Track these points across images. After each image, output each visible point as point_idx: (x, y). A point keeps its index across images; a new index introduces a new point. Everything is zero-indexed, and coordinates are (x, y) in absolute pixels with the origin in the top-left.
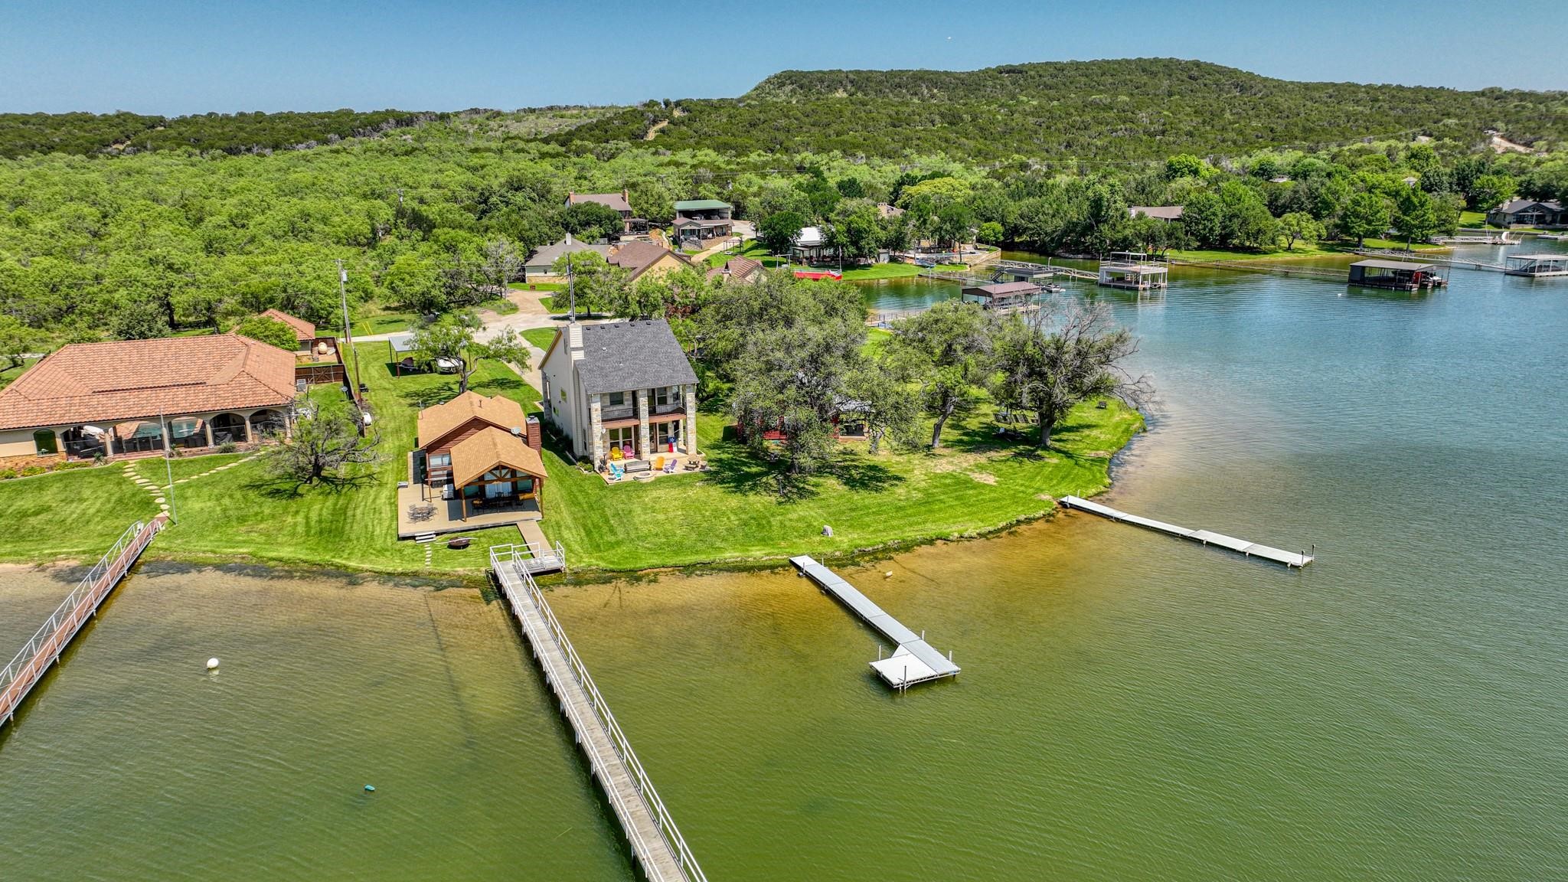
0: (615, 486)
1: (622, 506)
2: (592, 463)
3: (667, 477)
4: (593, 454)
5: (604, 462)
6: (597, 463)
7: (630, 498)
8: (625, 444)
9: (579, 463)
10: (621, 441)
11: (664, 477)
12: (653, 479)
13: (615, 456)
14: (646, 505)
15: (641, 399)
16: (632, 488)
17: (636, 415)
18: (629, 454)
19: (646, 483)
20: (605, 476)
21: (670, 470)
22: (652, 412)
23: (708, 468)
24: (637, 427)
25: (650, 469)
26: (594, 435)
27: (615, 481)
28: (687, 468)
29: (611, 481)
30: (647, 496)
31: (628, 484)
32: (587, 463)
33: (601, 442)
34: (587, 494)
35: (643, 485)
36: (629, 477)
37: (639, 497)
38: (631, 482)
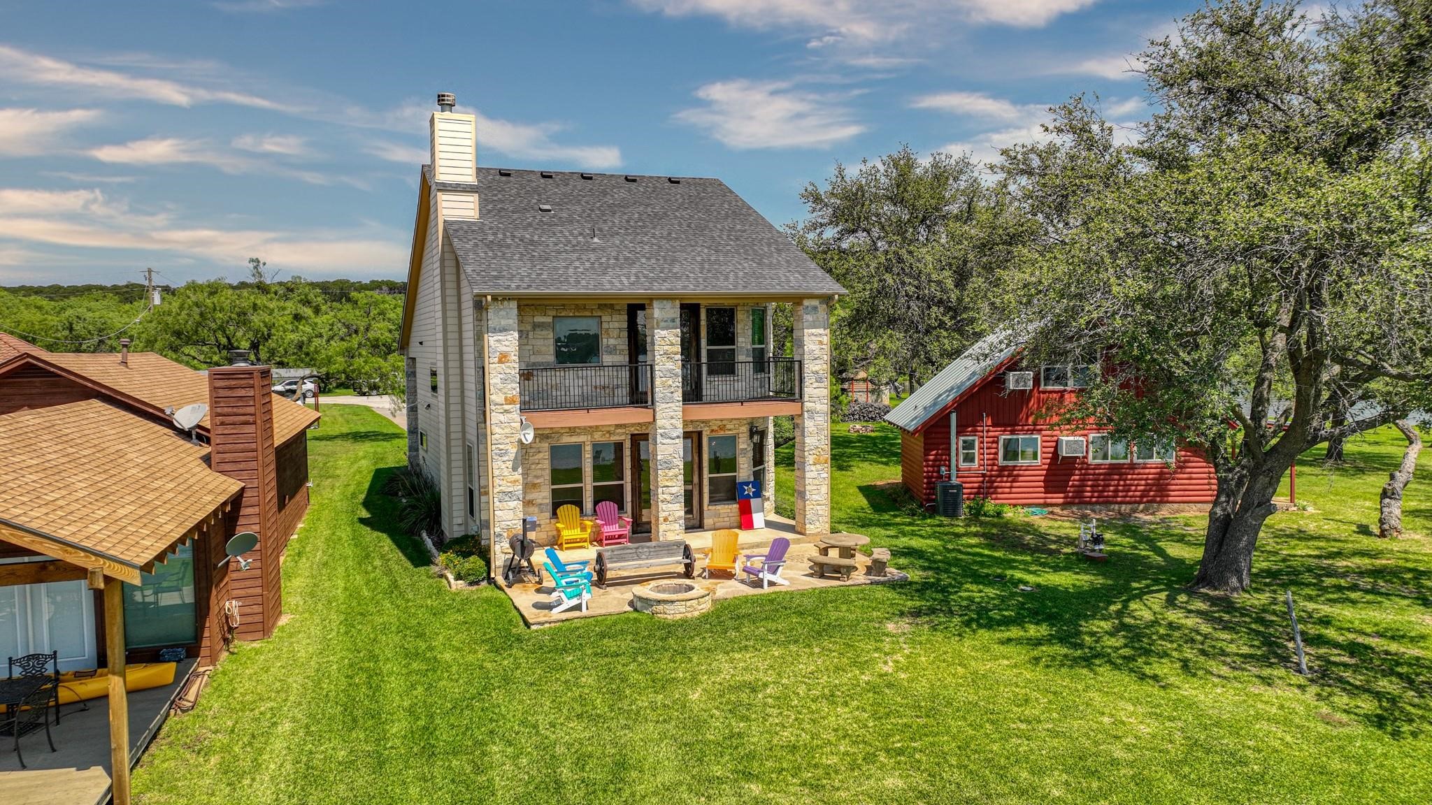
0: (554, 634)
1: (579, 730)
2: (485, 554)
3: (754, 601)
4: (486, 525)
5: (523, 547)
6: (501, 553)
7: (615, 686)
8: (601, 495)
9: (441, 558)
10: (588, 485)
11: (746, 600)
12: (706, 606)
13: (567, 534)
14: (699, 724)
15: (659, 334)
16: (626, 643)
17: (639, 396)
18: (613, 529)
19: (683, 623)
20: (523, 598)
21: (767, 576)
22: (693, 394)
23: (892, 571)
24: (640, 439)
25: (688, 574)
26: (492, 450)
27: (556, 613)
28: (821, 570)
29: (542, 615)
30: (694, 681)
31: (607, 628)
32: (466, 555)
33: (518, 476)
34: (434, 665)
35: (669, 629)
36: (614, 601)
37: (663, 685)
38: (620, 618)
